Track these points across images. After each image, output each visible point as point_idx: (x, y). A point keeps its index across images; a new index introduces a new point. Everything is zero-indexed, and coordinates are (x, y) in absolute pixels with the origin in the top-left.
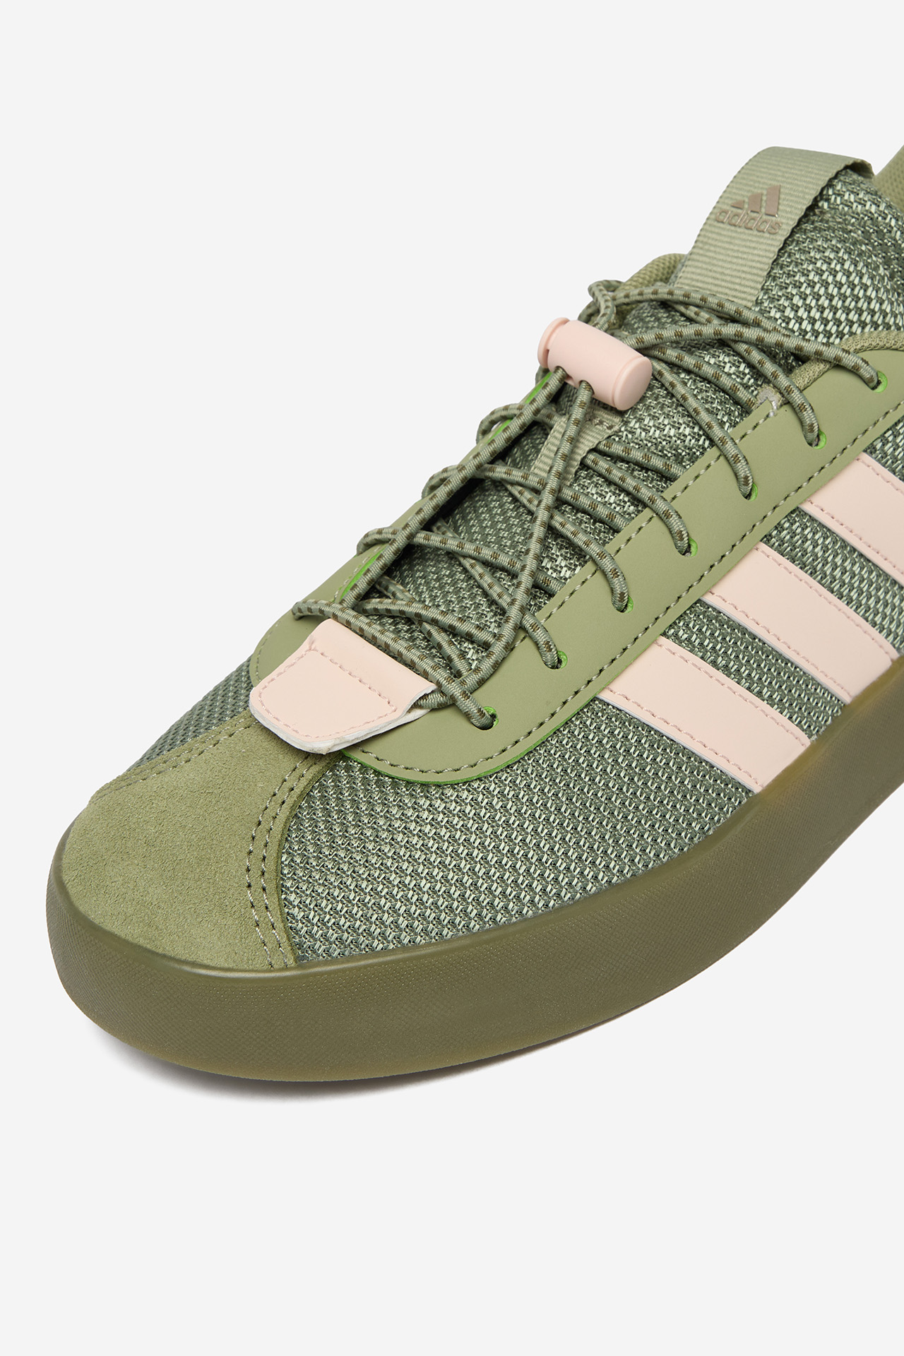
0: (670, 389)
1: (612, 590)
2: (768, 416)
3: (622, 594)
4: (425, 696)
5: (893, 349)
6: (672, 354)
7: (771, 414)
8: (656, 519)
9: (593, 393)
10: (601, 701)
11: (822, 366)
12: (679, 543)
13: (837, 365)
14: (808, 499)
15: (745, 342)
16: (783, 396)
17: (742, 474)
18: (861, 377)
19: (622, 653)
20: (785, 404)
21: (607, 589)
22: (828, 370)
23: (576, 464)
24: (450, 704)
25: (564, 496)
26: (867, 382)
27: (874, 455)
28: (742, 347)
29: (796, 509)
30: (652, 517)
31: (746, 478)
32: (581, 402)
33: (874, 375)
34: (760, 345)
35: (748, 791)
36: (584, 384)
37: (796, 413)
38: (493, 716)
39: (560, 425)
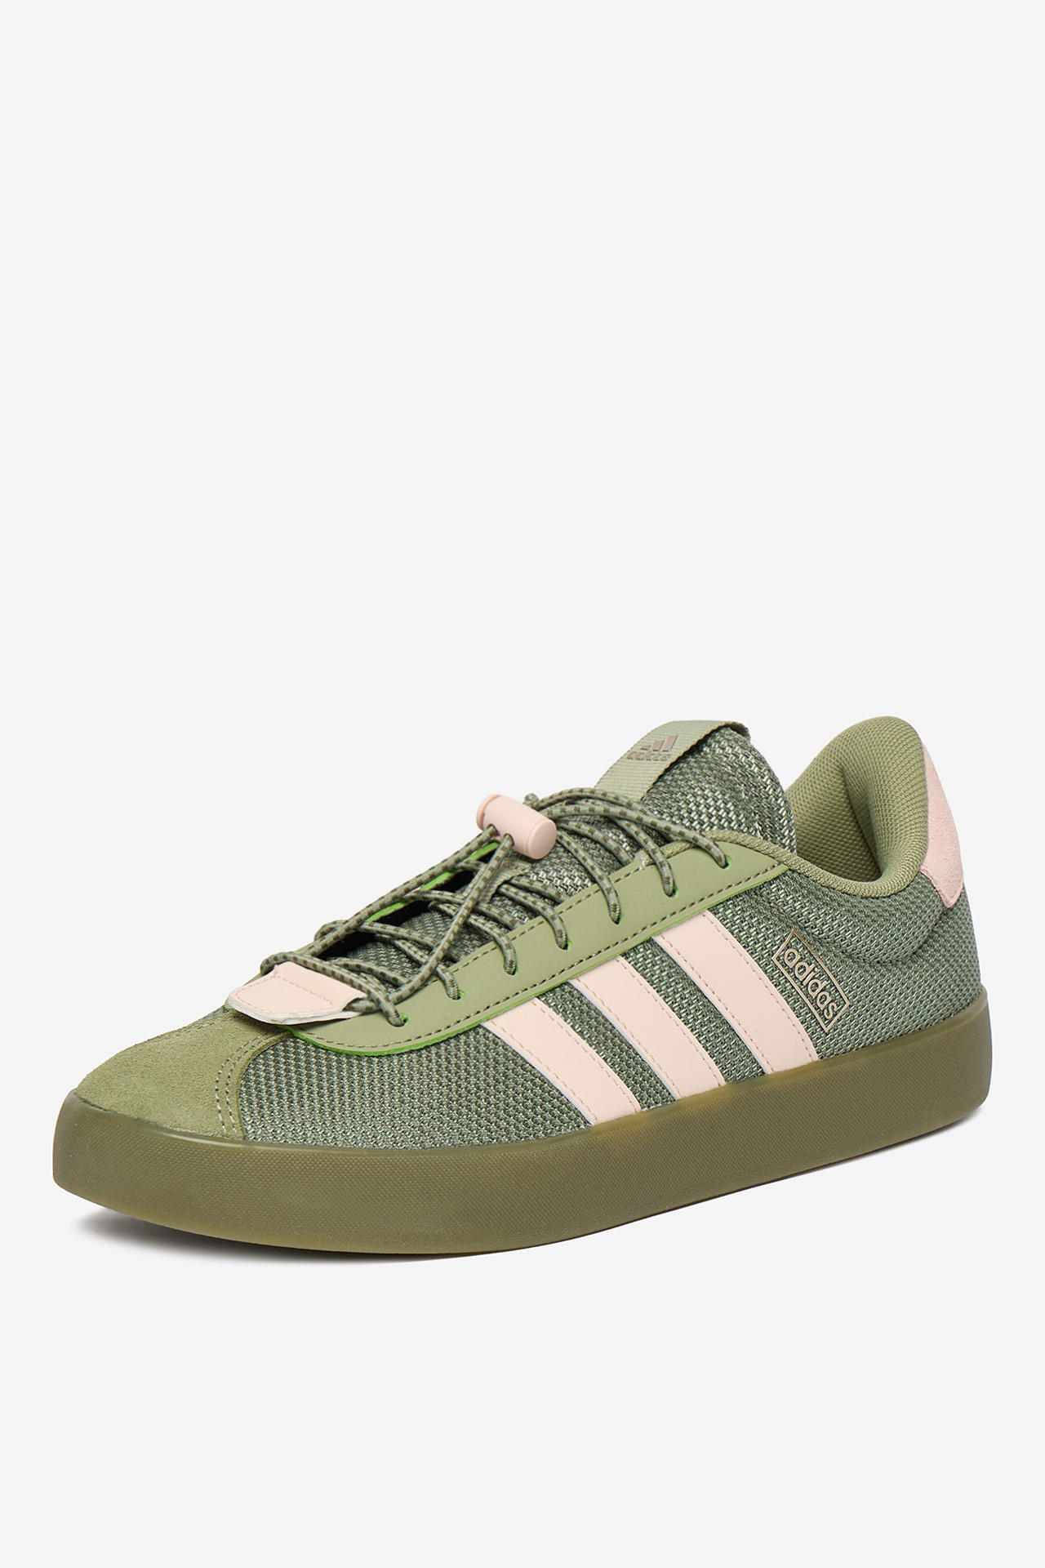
0: (567, 846)
1: (505, 958)
2: (638, 869)
3: (512, 962)
4: (357, 1000)
5: (742, 845)
6: (572, 825)
7: (641, 869)
8: (545, 923)
9: (513, 844)
10: (485, 1029)
11: (684, 844)
12: (559, 940)
13: (696, 846)
14: (660, 933)
15: (628, 820)
16: (651, 858)
17: (612, 902)
18: (712, 856)
19: (505, 1000)
20: (652, 864)
21: (502, 959)
22: (689, 848)
23: (493, 890)
24: (376, 1010)
25: (480, 908)
26: (717, 860)
27: (717, 916)
28: (623, 824)
29: (650, 941)
30: (542, 922)
31: (615, 905)
32: (504, 847)
33: (723, 856)
34: (638, 822)
35: (586, 1122)
36: (507, 837)
37: (658, 869)
38: (405, 1021)
39: (484, 871)
